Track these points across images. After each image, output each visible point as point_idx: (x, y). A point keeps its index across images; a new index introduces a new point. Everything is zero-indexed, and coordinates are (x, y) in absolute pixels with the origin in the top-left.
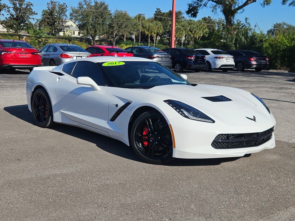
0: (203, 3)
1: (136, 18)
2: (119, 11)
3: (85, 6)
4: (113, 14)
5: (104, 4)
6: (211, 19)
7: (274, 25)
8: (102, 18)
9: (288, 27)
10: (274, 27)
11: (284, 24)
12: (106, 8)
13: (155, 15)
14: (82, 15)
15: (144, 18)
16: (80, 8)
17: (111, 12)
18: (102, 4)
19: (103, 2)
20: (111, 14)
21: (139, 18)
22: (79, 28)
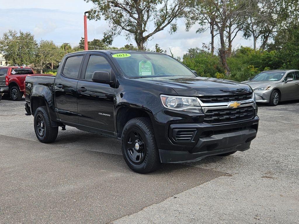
0: (117, 32)
1: (62, 47)
2: (45, 41)
3: (10, 38)
4: (39, 44)
5: (29, 34)
6: (133, 47)
7: (189, 50)
8: (27, 48)
9: (200, 52)
10: (189, 52)
11: (198, 49)
12: (32, 38)
13: (81, 44)
14: (8, 45)
15: (70, 47)
16: (6, 39)
17: (37, 43)
18: (28, 35)
19: (28, 33)
20: (37, 44)
21: (65, 47)
22: (6, 58)
